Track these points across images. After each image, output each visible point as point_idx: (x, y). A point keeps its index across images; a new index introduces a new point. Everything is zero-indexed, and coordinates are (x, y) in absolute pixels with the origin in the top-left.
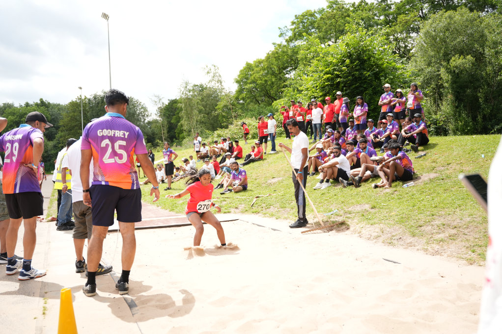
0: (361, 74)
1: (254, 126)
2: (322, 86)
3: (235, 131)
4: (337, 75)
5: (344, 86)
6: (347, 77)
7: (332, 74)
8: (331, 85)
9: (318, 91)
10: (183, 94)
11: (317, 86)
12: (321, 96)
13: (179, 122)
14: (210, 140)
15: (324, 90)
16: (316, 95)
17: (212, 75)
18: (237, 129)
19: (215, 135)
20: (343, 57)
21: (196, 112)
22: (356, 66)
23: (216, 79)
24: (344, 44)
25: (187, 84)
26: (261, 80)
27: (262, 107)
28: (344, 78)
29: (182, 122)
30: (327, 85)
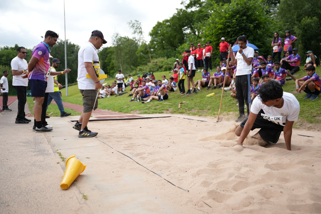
0: (246, 25)
1: (166, 62)
2: (217, 33)
3: (153, 66)
4: (228, 25)
5: (233, 34)
6: (236, 27)
7: (225, 25)
8: (224, 33)
9: (213, 37)
10: (114, 41)
11: (213, 34)
12: (215, 41)
13: (110, 62)
14: (134, 72)
15: (218, 37)
16: (212, 40)
17: (135, 28)
18: (154, 65)
19: (138, 69)
20: (233, 13)
21: (123, 54)
22: (243, 20)
23: (138, 31)
24: (235, 4)
25: (118, 34)
26: (168, 34)
27: (170, 52)
28: (233, 28)
29: (113, 61)
30: (220, 33)
